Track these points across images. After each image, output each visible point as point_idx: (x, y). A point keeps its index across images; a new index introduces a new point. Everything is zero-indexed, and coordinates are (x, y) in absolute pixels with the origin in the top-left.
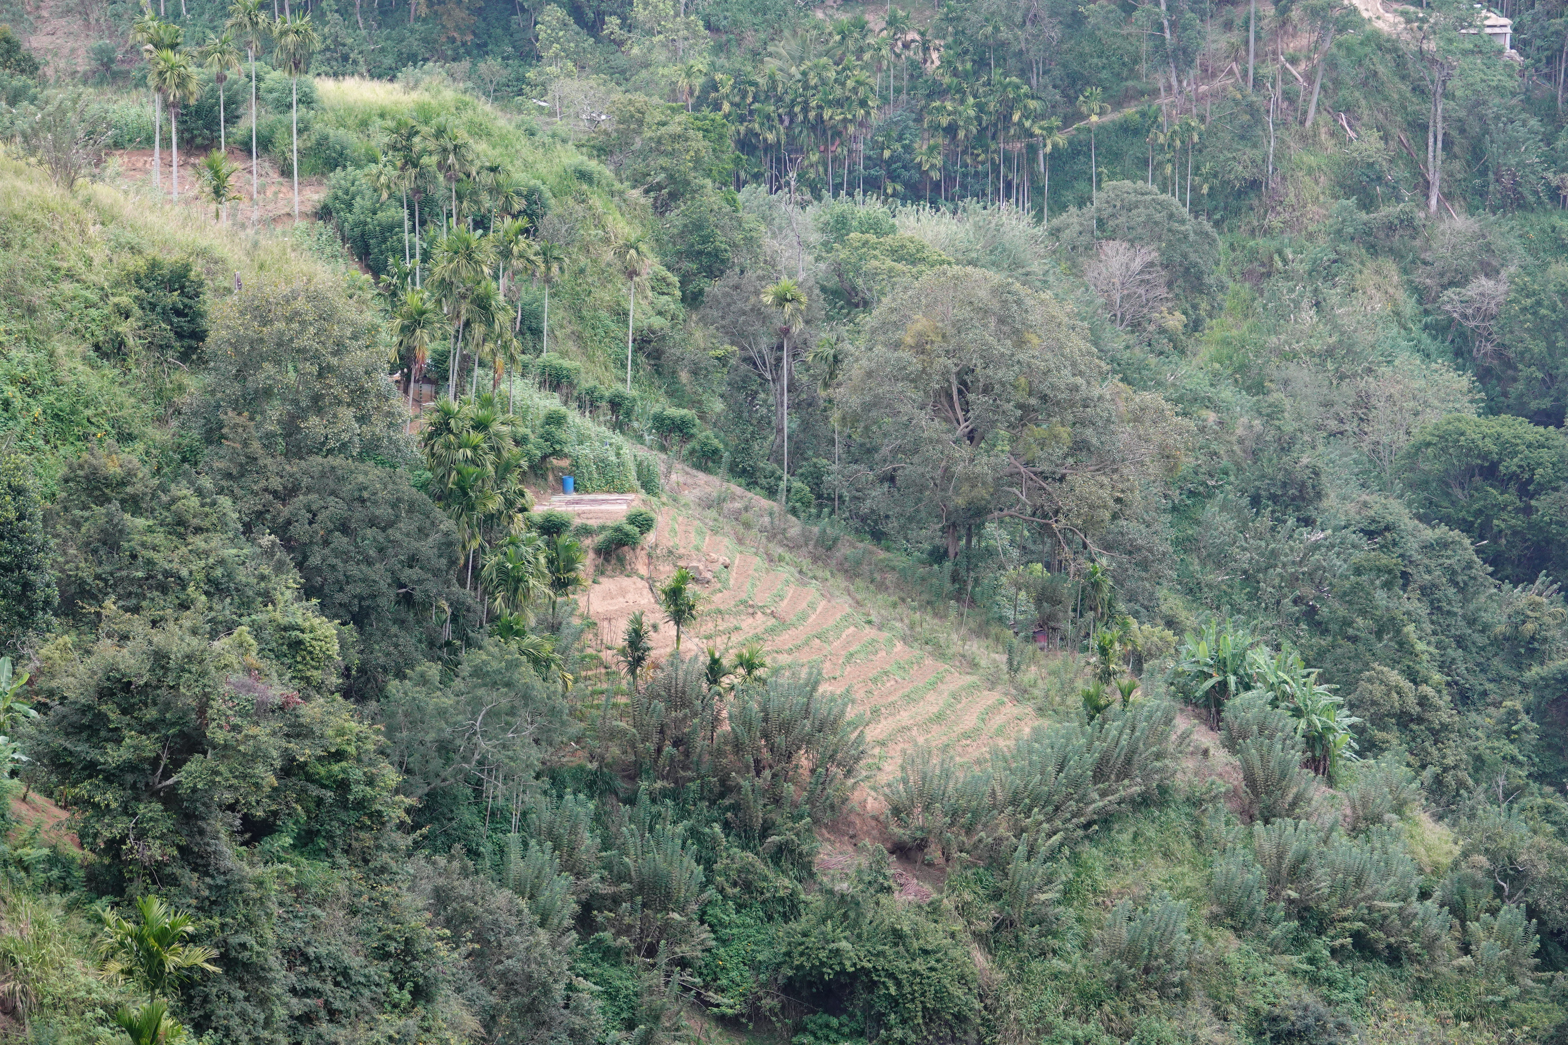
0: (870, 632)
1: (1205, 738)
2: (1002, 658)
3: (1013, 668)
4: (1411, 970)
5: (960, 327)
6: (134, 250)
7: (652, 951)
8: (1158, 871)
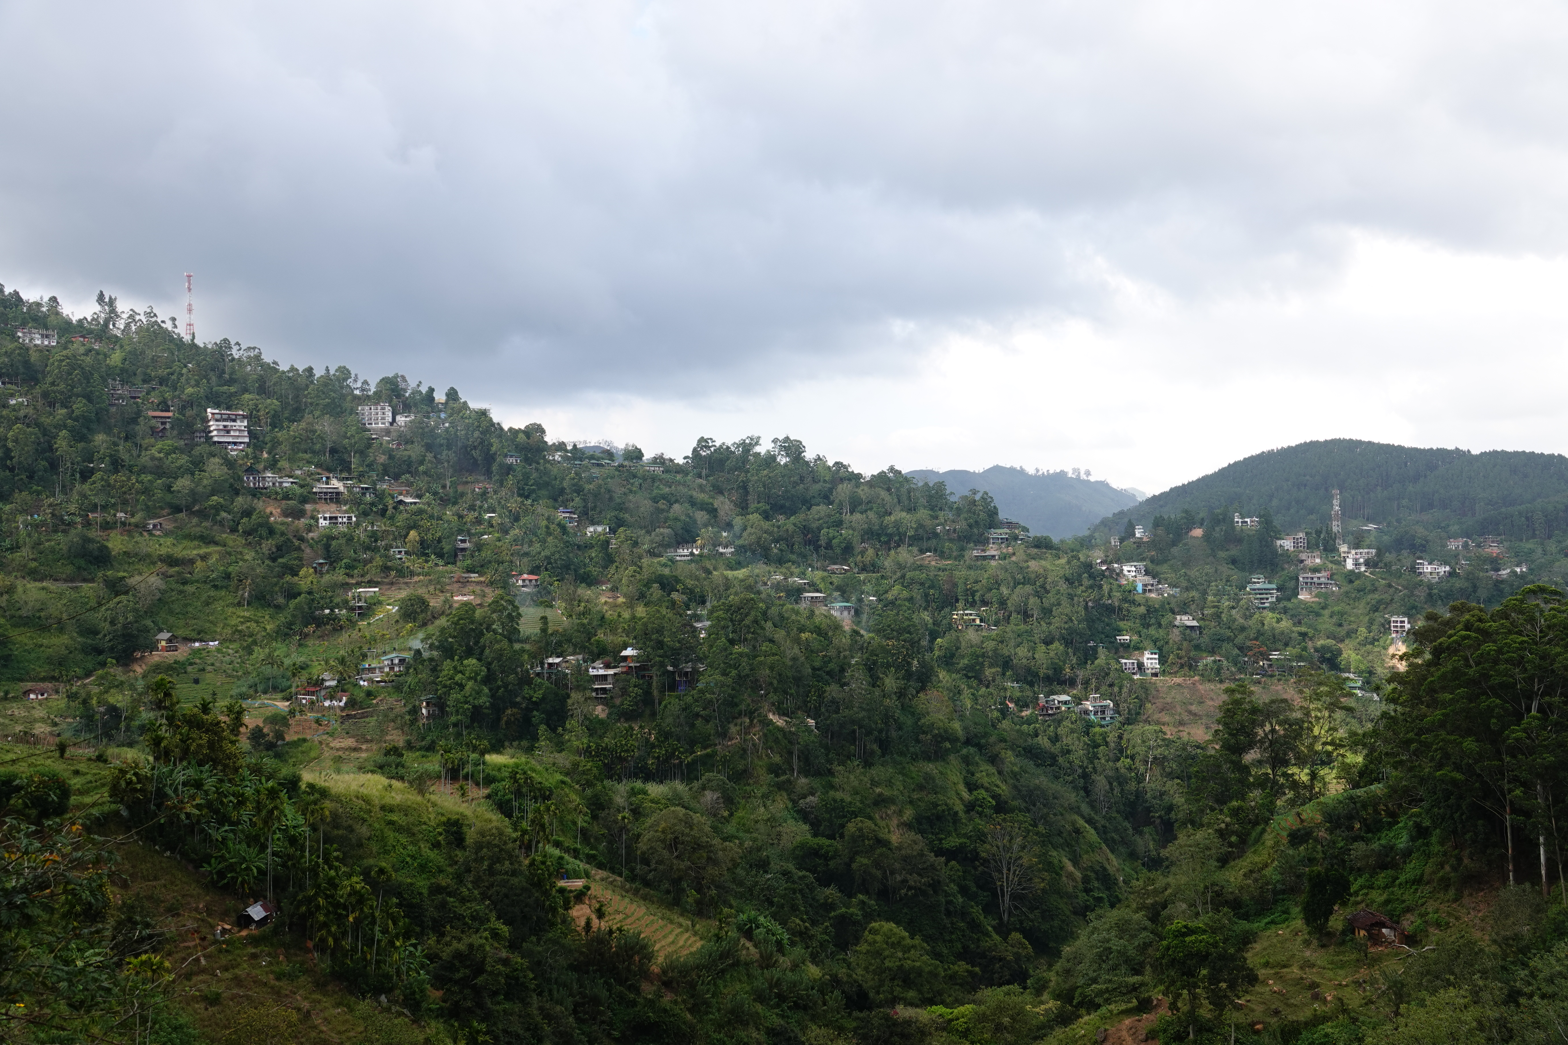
0: (652, 917)
1: (748, 944)
2: (690, 923)
3: (693, 926)
4: (810, 1012)
5: (674, 825)
6: (443, 815)
7: (594, 1019)
8: (738, 986)
